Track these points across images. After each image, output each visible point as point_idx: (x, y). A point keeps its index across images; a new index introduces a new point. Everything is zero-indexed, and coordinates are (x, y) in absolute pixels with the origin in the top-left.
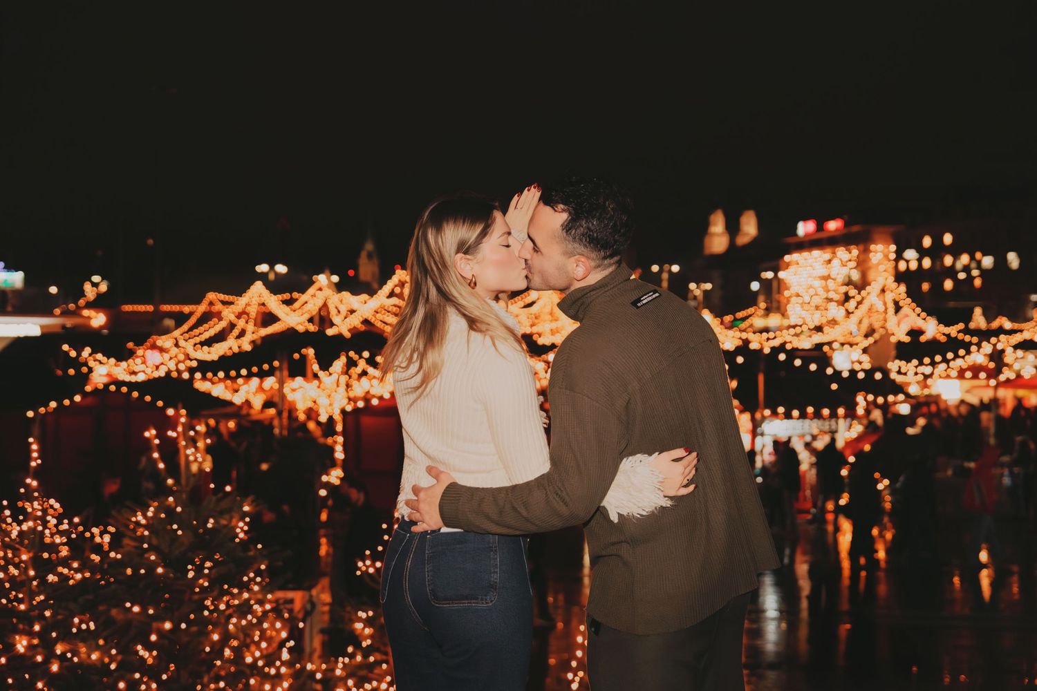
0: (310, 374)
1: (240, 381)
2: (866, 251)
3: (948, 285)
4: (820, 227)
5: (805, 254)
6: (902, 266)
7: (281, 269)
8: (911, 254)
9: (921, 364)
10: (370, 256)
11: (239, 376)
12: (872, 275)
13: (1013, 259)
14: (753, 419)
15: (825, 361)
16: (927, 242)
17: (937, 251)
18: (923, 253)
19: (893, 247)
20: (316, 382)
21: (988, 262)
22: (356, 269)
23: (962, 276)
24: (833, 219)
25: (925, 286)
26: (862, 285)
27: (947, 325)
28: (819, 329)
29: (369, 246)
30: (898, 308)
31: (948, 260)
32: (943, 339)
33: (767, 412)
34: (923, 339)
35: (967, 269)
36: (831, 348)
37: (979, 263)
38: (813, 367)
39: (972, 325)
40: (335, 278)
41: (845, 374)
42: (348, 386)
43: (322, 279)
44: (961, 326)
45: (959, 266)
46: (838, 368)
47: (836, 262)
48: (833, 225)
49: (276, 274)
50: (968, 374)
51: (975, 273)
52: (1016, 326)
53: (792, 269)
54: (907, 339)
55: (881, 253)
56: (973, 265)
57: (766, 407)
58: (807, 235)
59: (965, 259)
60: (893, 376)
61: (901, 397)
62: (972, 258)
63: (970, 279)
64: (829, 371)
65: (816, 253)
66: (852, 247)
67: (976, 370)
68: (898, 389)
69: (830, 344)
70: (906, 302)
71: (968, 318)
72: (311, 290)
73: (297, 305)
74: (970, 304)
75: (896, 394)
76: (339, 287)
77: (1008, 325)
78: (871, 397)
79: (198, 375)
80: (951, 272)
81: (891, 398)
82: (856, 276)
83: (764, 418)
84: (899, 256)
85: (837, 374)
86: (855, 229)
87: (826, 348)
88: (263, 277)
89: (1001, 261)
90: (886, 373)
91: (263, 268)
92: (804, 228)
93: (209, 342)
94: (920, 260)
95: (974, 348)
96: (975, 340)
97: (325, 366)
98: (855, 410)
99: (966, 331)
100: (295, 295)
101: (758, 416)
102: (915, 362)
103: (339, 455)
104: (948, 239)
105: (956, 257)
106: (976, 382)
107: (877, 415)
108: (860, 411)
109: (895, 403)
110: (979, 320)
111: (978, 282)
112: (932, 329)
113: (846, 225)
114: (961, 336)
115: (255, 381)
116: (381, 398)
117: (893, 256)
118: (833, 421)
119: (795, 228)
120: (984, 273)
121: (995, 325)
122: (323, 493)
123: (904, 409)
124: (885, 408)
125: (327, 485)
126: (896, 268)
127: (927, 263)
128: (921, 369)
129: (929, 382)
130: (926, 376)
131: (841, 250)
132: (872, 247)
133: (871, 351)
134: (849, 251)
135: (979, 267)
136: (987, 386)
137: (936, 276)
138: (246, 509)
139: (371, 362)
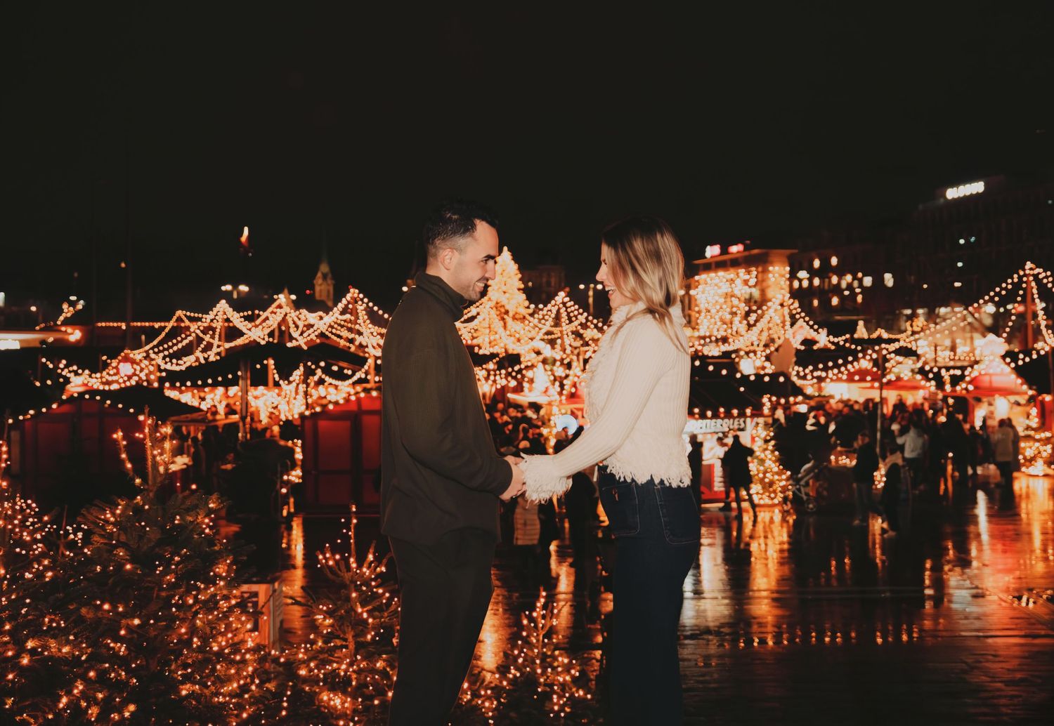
0: (271, 382)
1: (207, 389)
2: (765, 271)
3: (835, 301)
4: (724, 251)
5: (713, 275)
6: (796, 284)
7: (244, 288)
8: (803, 274)
9: (816, 369)
10: (325, 277)
11: (205, 385)
12: (770, 293)
13: (889, 279)
15: (733, 367)
16: (817, 263)
17: (825, 271)
18: (813, 273)
19: (788, 269)
20: (277, 391)
21: (868, 281)
22: (312, 288)
23: (847, 293)
24: (736, 243)
25: (816, 303)
26: (762, 302)
27: (836, 336)
28: (725, 340)
29: (324, 268)
30: (794, 321)
31: (835, 280)
32: (832, 348)
34: (815, 348)
35: (850, 287)
36: (738, 356)
37: (861, 281)
38: (724, 372)
39: (856, 336)
40: (293, 297)
41: (753, 378)
42: (306, 394)
43: (282, 298)
44: (847, 336)
45: (844, 285)
46: (746, 372)
47: (738, 281)
48: (735, 249)
49: (239, 293)
50: (857, 377)
51: (858, 290)
52: (893, 336)
53: (701, 288)
54: (802, 348)
55: (778, 273)
56: (856, 284)
58: (713, 257)
59: (849, 278)
60: (795, 379)
61: (800, 398)
62: (855, 278)
63: (853, 295)
64: (738, 375)
65: (721, 273)
66: (753, 269)
67: (863, 374)
68: (798, 391)
69: (736, 351)
70: (801, 316)
71: (853, 330)
72: (272, 308)
73: (258, 321)
74: (854, 318)
75: (796, 396)
76: (297, 305)
77: (886, 335)
78: (774, 399)
79: (167, 384)
80: (837, 290)
81: (792, 399)
82: (755, 293)
84: (793, 275)
85: (745, 378)
86: (755, 252)
87: (734, 355)
88: (227, 296)
89: (879, 281)
90: (787, 377)
91: (228, 287)
92: (712, 251)
93: (178, 355)
94: (810, 280)
95: (860, 355)
96: (859, 348)
97: (285, 375)
98: (761, 410)
99: (853, 341)
100: (257, 312)
102: (811, 368)
103: (299, 456)
104: (834, 261)
105: (841, 276)
106: (863, 385)
107: (780, 414)
108: (766, 411)
110: (861, 332)
111: (859, 299)
112: (823, 339)
113: (745, 249)
114: (847, 345)
115: (221, 390)
116: (336, 403)
117: (788, 276)
118: (742, 420)
119: (704, 252)
120: (865, 291)
121: (875, 336)
123: (803, 408)
124: (787, 407)
126: (791, 286)
127: (816, 282)
128: (816, 374)
129: (823, 384)
130: (820, 379)
131: (742, 271)
132: (771, 268)
133: (773, 358)
134: (749, 273)
135: (861, 285)
136: (872, 387)
137: (824, 294)
138: (211, 505)
139: (327, 371)
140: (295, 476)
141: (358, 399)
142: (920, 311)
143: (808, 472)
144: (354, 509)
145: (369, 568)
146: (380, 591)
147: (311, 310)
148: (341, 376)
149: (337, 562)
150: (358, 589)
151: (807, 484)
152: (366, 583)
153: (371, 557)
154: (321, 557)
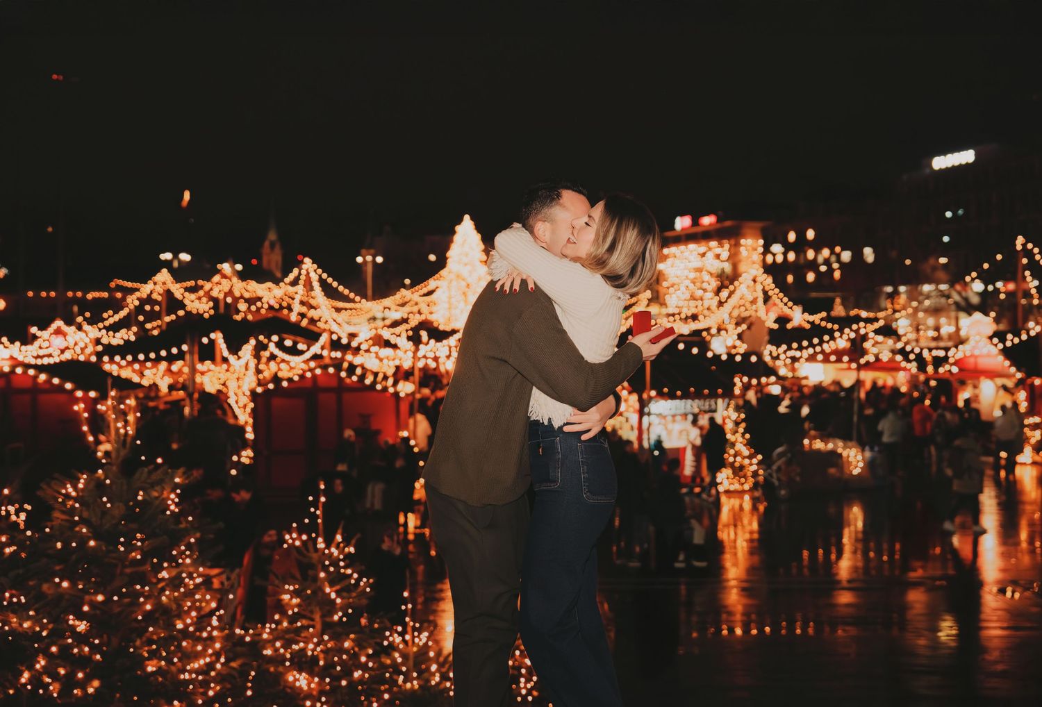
0: (218, 358)
1: (149, 364)
2: (737, 245)
3: (811, 277)
4: (695, 222)
5: (682, 247)
6: (769, 259)
7: (185, 257)
8: (777, 248)
9: (790, 348)
10: (273, 246)
11: (147, 359)
12: (742, 267)
13: (869, 254)
14: (641, 400)
15: (704, 346)
16: (792, 237)
17: (800, 245)
18: (788, 247)
19: (761, 242)
20: (225, 366)
21: (846, 256)
22: (259, 258)
23: (823, 268)
24: (708, 214)
25: (790, 278)
26: (734, 277)
27: (811, 313)
28: (694, 317)
29: (272, 236)
30: (767, 299)
31: (811, 254)
32: (808, 326)
33: (653, 393)
34: (789, 326)
35: (827, 262)
36: (709, 334)
37: (838, 256)
38: (695, 351)
39: (833, 314)
40: (239, 267)
41: (724, 357)
42: (258, 371)
43: (226, 267)
44: (824, 314)
45: (820, 259)
46: (718, 352)
47: (710, 255)
48: (707, 221)
49: (180, 262)
50: (833, 358)
51: (836, 266)
52: (871, 315)
53: (669, 261)
54: (776, 326)
55: (751, 246)
56: (833, 258)
57: (652, 388)
58: (683, 229)
59: (826, 252)
60: (767, 359)
61: (773, 379)
62: (832, 252)
63: (831, 271)
64: (710, 354)
65: (692, 246)
66: (725, 241)
67: (839, 354)
68: (771, 371)
69: (708, 330)
70: (775, 292)
71: (828, 306)
72: (217, 278)
73: (201, 293)
74: (830, 295)
75: (768, 376)
76: (243, 276)
77: (864, 314)
78: (745, 379)
79: (106, 359)
80: (813, 265)
81: (764, 380)
82: (728, 267)
83: (650, 398)
84: (766, 250)
85: (717, 357)
86: (728, 223)
87: (704, 334)
88: (168, 264)
89: (858, 255)
90: (760, 356)
91: (167, 256)
92: (682, 223)
93: (115, 328)
94: (785, 254)
95: (837, 334)
96: (836, 327)
97: (235, 349)
98: (733, 391)
99: (829, 319)
100: (200, 282)
101: (645, 396)
102: (784, 347)
103: (250, 436)
104: (810, 234)
105: (818, 251)
106: (839, 365)
107: (751, 396)
108: (737, 391)
109: (768, 384)
110: (839, 310)
111: (837, 275)
112: (798, 317)
113: (718, 221)
114: (823, 324)
115: (163, 366)
116: (290, 380)
117: (761, 250)
118: (713, 400)
119: (673, 223)
120: (843, 266)
121: (853, 313)
122: (234, 472)
123: (776, 390)
124: (759, 388)
125: (238, 465)
126: (764, 260)
127: (791, 256)
128: (790, 353)
129: (797, 365)
130: (794, 359)
131: (713, 244)
132: (743, 241)
133: (745, 337)
134: (721, 245)
135: (839, 260)
136: (849, 368)
137: (800, 268)
138: (177, 480)
139: (280, 345)
140: (246, 456)
141: (314, 376)
142: (902, 289)
143: (781, 455)
144: (322, 487)
145: (338, 547)
146: (349, 571)
147: (260, 281)
148: (294, 351)
149: (304, 543)
150: (325, 569)
151: (779, 469)
152: (335, 563)
153: (339, 538)
154: (287, 537)
